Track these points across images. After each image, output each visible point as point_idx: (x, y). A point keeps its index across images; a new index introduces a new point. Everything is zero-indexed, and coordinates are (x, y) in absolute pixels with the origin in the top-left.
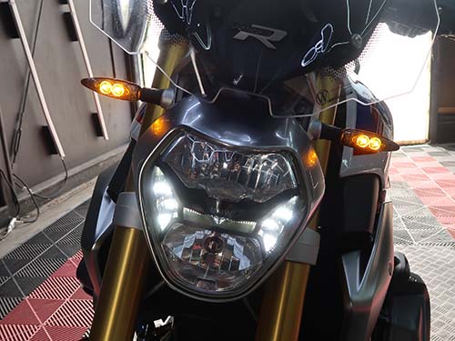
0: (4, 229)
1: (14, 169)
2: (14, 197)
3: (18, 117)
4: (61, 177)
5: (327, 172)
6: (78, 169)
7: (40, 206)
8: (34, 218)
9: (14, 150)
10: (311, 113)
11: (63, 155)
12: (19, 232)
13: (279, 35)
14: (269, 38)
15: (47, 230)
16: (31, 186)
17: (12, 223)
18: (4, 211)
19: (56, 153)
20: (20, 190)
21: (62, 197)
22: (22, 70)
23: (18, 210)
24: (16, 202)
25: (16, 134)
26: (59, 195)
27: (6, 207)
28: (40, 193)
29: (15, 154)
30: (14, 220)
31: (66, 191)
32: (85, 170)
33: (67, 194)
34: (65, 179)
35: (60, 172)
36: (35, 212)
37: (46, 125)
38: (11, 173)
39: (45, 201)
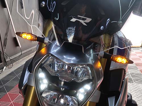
0: (2, 70)
1: (5, 51)
2: (5, 60)
3: (6, 34)
4: (20, 54)
5: (105, 71)
6: (25, 51)
7: (13, 63)
8: (11, 67)
9: (5, 45)
10: (99, 52)
11: (20, 47)
12: (6, 71)
13: (89, 20)
14: (84, 21)
15: (15, 71)
16: (10, 56)
17: (4, 68)
18: (2, 64)
19: (18, 46)
20: (7, 58)
21: (20, 60)
22: (8, 19)
23: (6, 64)
24: (6, 62)
25: (6, 40)
26: (19, 60)
27: (2, 63)
28: (13, 59)
29: (5, 46)
30: (5, 67)
31: (21, 58)
32: (28, 52)
33: (22, 59)
34: (21, 54)
35: (20, 52)
36: (11, 65)
37: (15, 37)
38: (4, 52)
39: (15, 61)
